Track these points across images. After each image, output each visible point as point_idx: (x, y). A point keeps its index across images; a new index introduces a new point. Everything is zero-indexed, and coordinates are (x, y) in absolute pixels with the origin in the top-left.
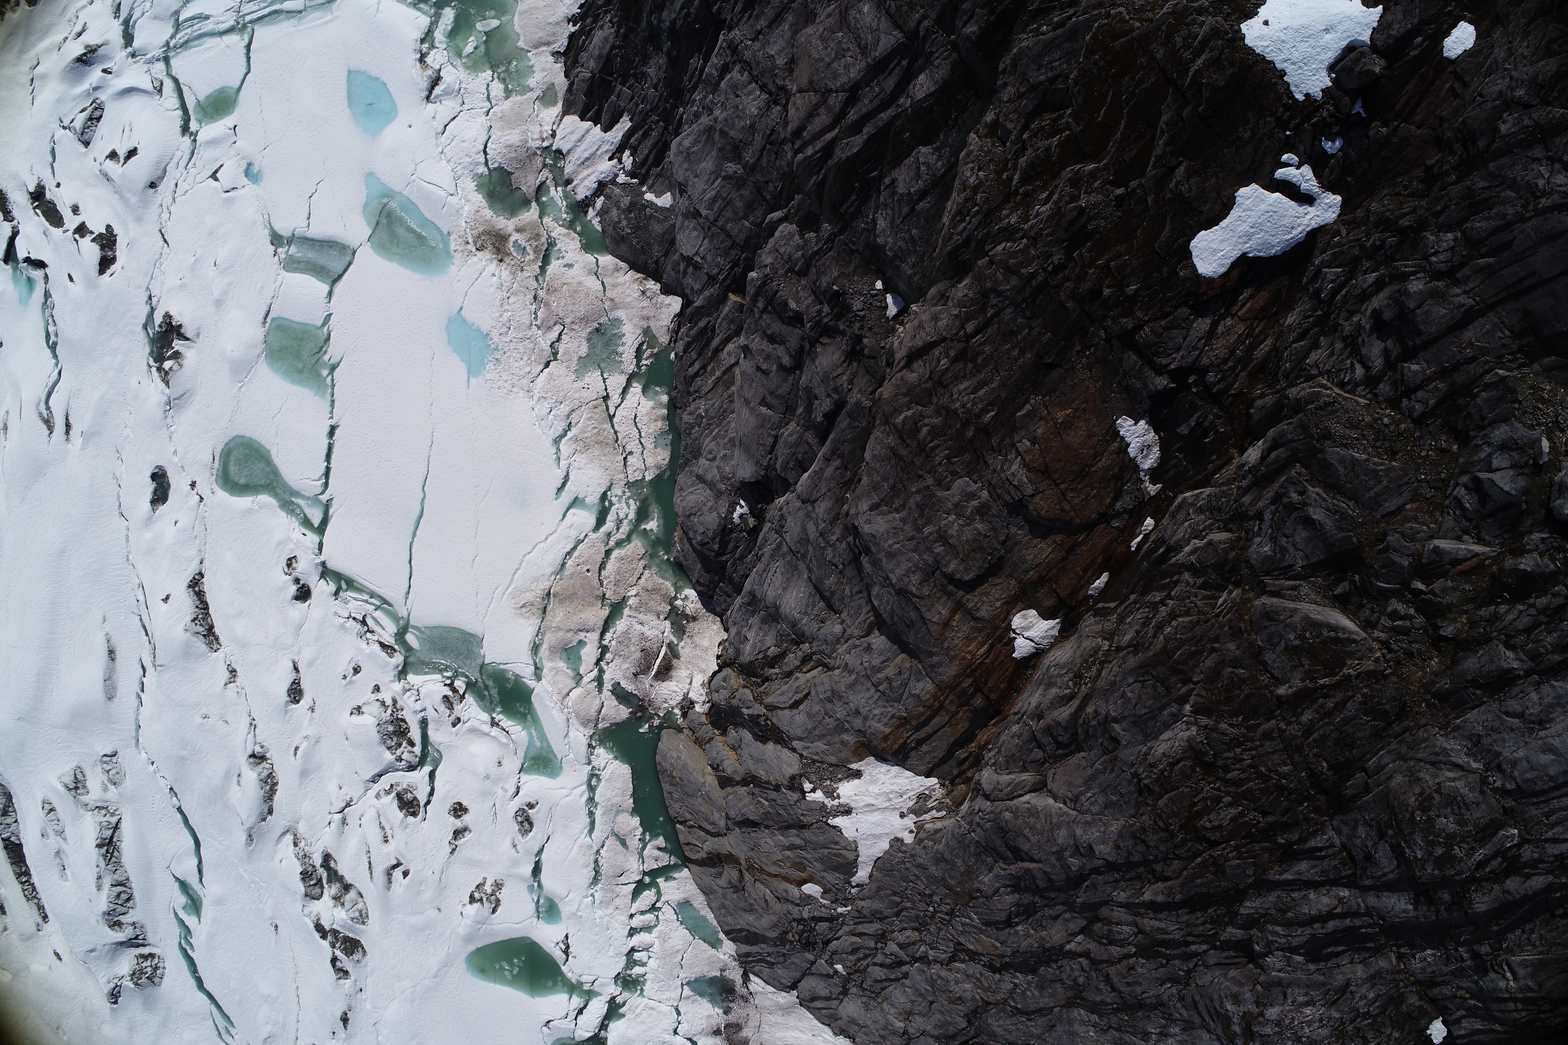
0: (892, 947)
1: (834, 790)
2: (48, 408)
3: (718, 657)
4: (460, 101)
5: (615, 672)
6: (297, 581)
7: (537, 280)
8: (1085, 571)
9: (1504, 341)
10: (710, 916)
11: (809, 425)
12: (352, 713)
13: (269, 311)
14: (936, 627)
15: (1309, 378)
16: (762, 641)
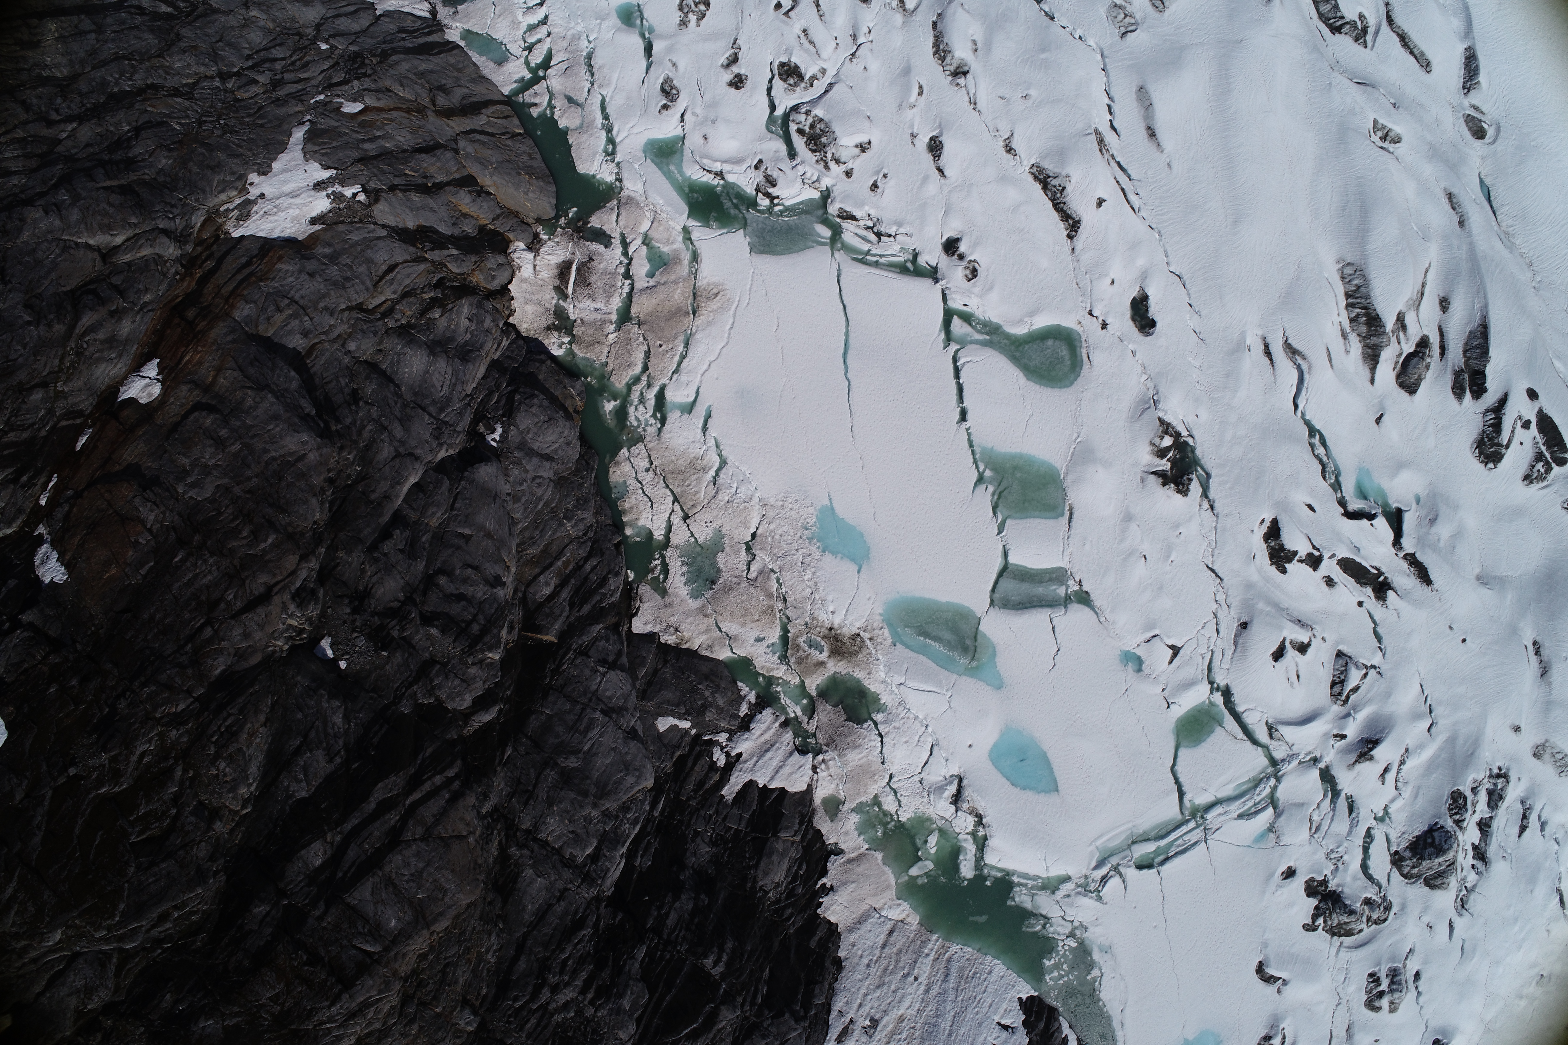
0: (263, 79)
1: (333, 201)
2: (1298, 366)
3: (512, 299)
4: (925, 783)
5: (612, 257)
6: (961, 257)
7: (788, 618)
8: (95, 447)
10: (475, 57)
11: (414, 526)
12: (869, 143)
13: (1070, 522)
14: (229, 366)
16: (450, 320)
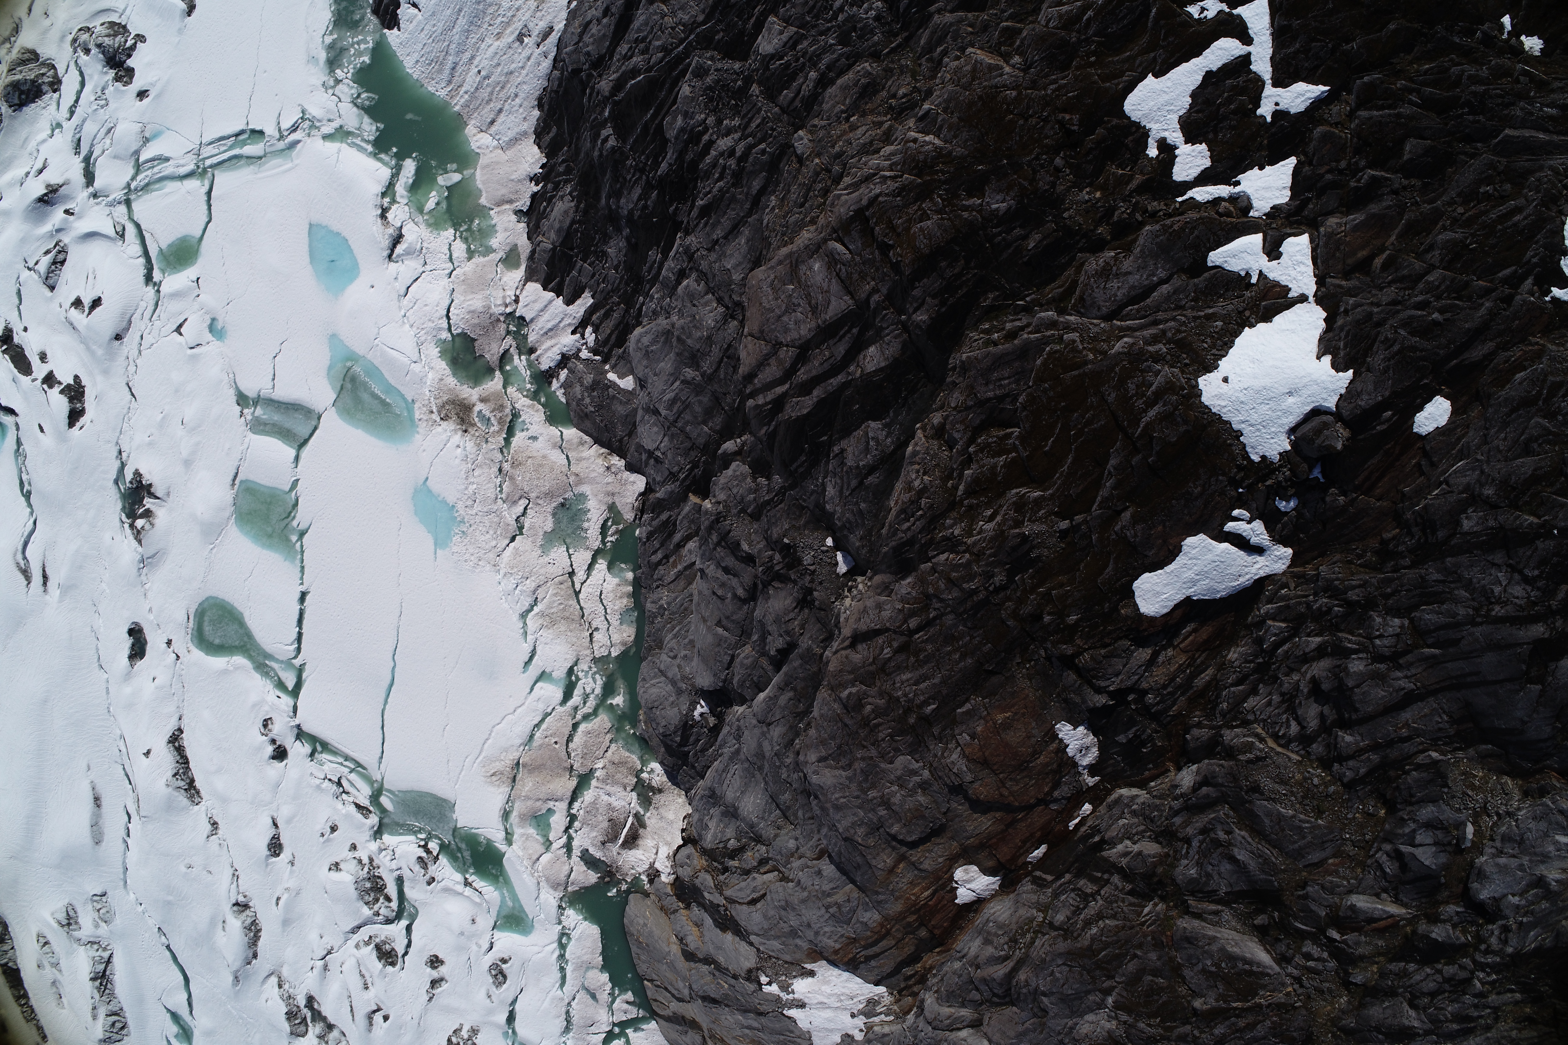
1: (790, 985)
2: (25, 558)
3: (683, 831)
4: (422, 261)
5: (583, 839)
6: (273, 741)
7: (502, 452)
8: (1024, 842)
9: (1441, 725)
11: (764, 653)
12: (330, 869)
13: (237, 473)
14: (881, 872)
15: (1245, 723)
16: (723, 832)
